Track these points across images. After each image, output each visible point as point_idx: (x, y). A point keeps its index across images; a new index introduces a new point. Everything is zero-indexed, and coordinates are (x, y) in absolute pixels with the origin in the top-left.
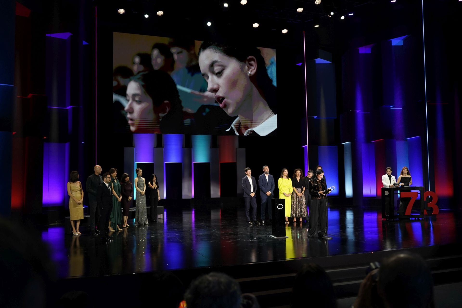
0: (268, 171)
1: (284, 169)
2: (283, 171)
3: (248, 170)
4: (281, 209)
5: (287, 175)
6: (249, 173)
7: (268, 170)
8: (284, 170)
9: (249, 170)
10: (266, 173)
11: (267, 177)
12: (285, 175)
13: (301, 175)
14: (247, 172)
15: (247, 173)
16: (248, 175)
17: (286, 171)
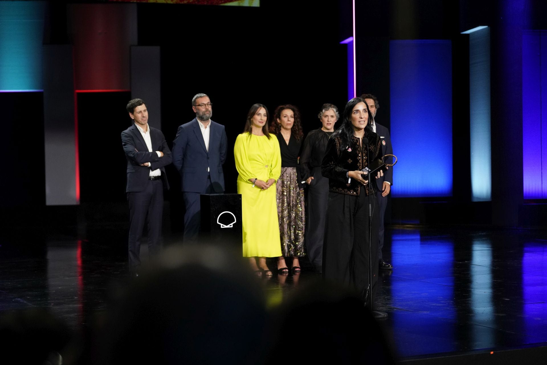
0: (207, 110)
1: (256, 105)
2: (252, 111)
3: (136, 106)
4: (231, 226)
5: (262, 125)
6: (139, 115)
7: (210, 108)
8: (257, 109)
9: (140, 104)
10: (202, 119)
11: (205, 131)
12: (257, 126)
13: (294, 122)
14: (135, 113)
15: (135, 117)
16: (138, 122)
17: (262, 111)
